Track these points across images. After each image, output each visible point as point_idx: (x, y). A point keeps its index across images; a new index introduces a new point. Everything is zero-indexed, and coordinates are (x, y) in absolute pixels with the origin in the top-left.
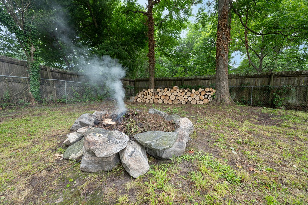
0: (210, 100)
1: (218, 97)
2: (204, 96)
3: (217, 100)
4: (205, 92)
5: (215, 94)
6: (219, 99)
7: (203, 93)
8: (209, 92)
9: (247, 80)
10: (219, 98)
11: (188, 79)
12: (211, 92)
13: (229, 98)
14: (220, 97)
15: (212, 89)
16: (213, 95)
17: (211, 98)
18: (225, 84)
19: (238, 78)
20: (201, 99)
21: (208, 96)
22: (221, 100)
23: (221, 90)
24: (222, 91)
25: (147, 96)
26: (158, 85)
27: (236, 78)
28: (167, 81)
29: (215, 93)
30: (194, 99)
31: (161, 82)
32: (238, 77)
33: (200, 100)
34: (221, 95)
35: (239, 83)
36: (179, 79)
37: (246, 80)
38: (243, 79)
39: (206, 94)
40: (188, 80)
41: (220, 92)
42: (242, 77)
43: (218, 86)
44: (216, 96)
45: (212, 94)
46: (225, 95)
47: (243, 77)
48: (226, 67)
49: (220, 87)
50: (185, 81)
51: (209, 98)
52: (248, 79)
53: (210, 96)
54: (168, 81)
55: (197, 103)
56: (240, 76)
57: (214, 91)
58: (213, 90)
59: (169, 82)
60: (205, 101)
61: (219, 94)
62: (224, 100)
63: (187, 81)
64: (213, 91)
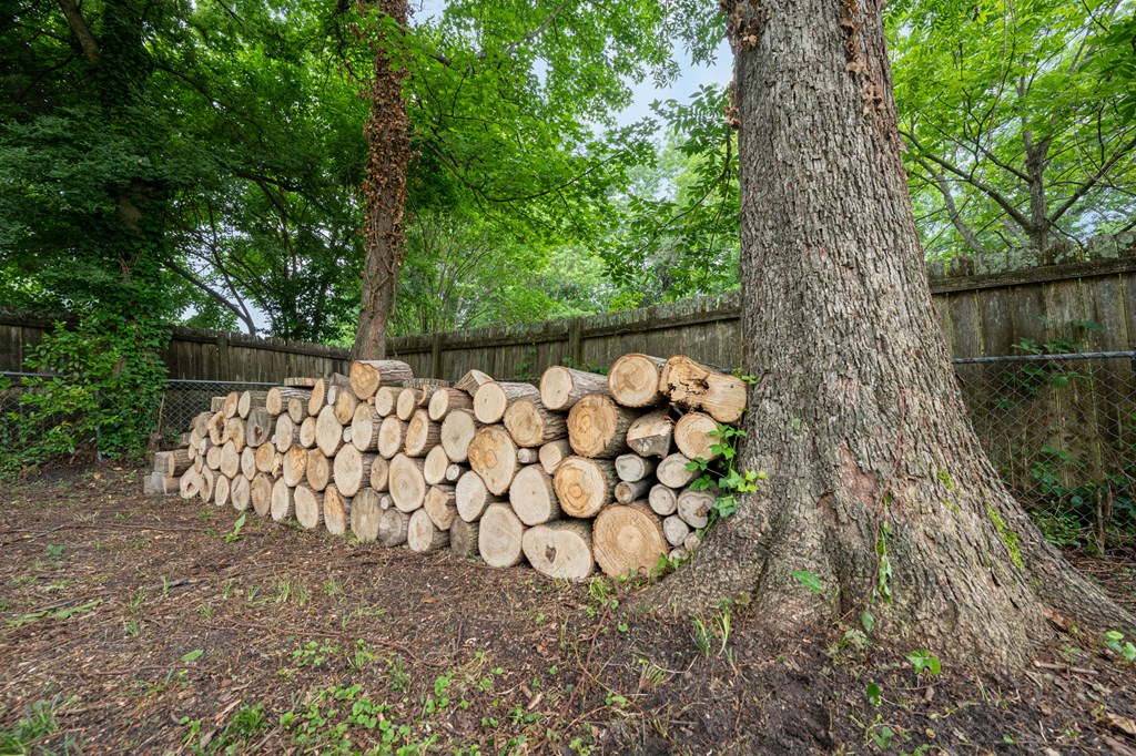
0: (675, 530)
1: (779, 488)
2: (609, 458)
3: (767, 551)
4: (610, 413)
5: (738, 434)
6: (813, 540)
7: (593, 432)
8: (663, 406)
9: (1059, 303)
10: (806, 514)
11: (601, 330)
12: (684, 408)
13: (979, 508)
14: (826, 496)
15: (700, 372)
16: (708, 456)
17: (692, 503)
18: (875, 280)
19: (970, 292)
20: (571, 511)
21: (654, 461)
22: (842, 563)
23: (832, 382)
24: (847, 392)
25: (221, 446)
26: (452, 371)
27: (951, 294)
28: (494, 347)
29: (743, 421)
30: (504, 498)
31: (464, 354)
32: (964, 285)
33: (561, 517)
34: (837, 453)
35: (985, 334)
36: (556, 331)
37: (1049, 302)
38: (1016, 296)
39: (625, 449)
40: (605, 337)
41: (811, 403)
42: (1006, 281)
43: (776, 312)
44: (757, 472)
45: (698, 437)
46: (900, 470)
47: (1017, 274)
48: (858, 39)
49: (800, 327)
50: (587, 345)
51: (660, 500)
52: (1068, 291)
53: (672, 472)
54: (501, 346)
55: (524, 561)
56: (990, 276)
57: (726, 395)
58: (704, 385)
59: (503, 351)
60: (614, 544)
61: (801, 439)
62: (901, 560)
63: (601, 343)
64: (710, 401)
